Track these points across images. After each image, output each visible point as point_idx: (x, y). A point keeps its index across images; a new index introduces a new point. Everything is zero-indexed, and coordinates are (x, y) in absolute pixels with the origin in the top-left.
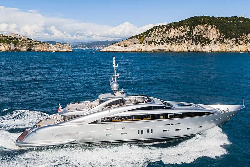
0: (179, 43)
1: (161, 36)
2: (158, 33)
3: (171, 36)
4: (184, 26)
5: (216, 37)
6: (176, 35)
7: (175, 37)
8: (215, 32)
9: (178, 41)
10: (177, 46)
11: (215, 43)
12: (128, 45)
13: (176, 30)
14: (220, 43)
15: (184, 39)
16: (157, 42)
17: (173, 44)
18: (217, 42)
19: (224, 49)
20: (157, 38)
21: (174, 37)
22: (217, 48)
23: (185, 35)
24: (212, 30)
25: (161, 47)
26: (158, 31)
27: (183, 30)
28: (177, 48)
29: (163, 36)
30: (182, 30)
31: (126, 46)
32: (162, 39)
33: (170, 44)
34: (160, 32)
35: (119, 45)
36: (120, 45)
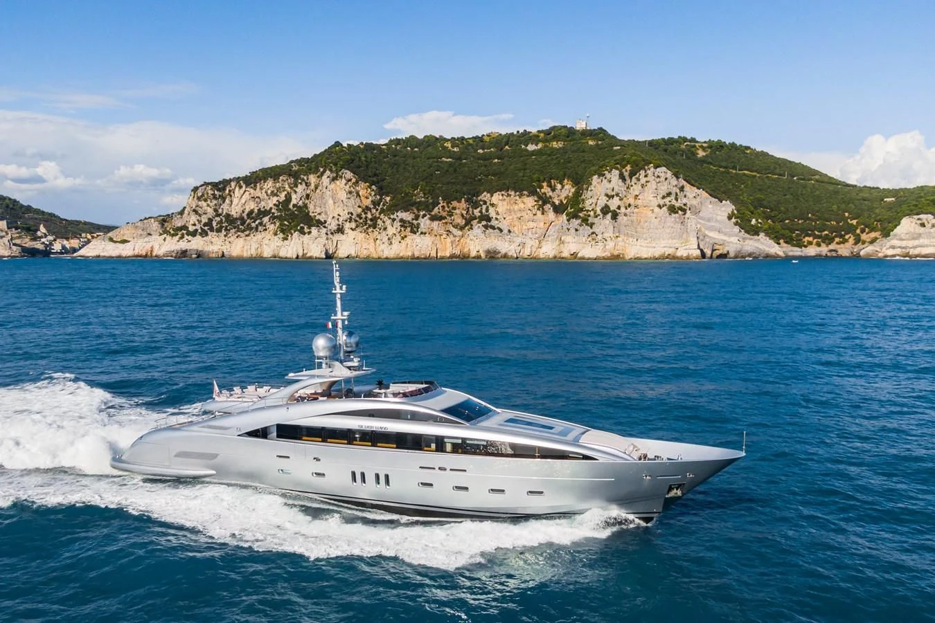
0: (247, 232)
1: (210, 211)
2: (200, 203)
3: (235, 211)
4: (276, 178)
5: (346, 212)
6: (252, 206)
7: (245, 215)
8: (343, 195)
9: (249, 224)
10: (241, 242)
11: (340, 230)
12: (129, 240)
13: (252, 191)
14: (359, 230)
15: (266, 219)
16: (191, 229)
17: (230, 235)
18: (347, 226)
19: (372, 250)
20: (194, 218)
21: (243, 212)
22: (352, 245)
23: (275, 205)
24: (333, 186)
25: (196, 244)
26: (203, 195)
27: (272, 192)
28: (239, 246)
29: (216, 210)
30: (269, 192)
31: (124, 242)
32: (210, 220)
33: (224, 232)
34: (206, 200)
35: (111, 240)
36: (115, 239)
